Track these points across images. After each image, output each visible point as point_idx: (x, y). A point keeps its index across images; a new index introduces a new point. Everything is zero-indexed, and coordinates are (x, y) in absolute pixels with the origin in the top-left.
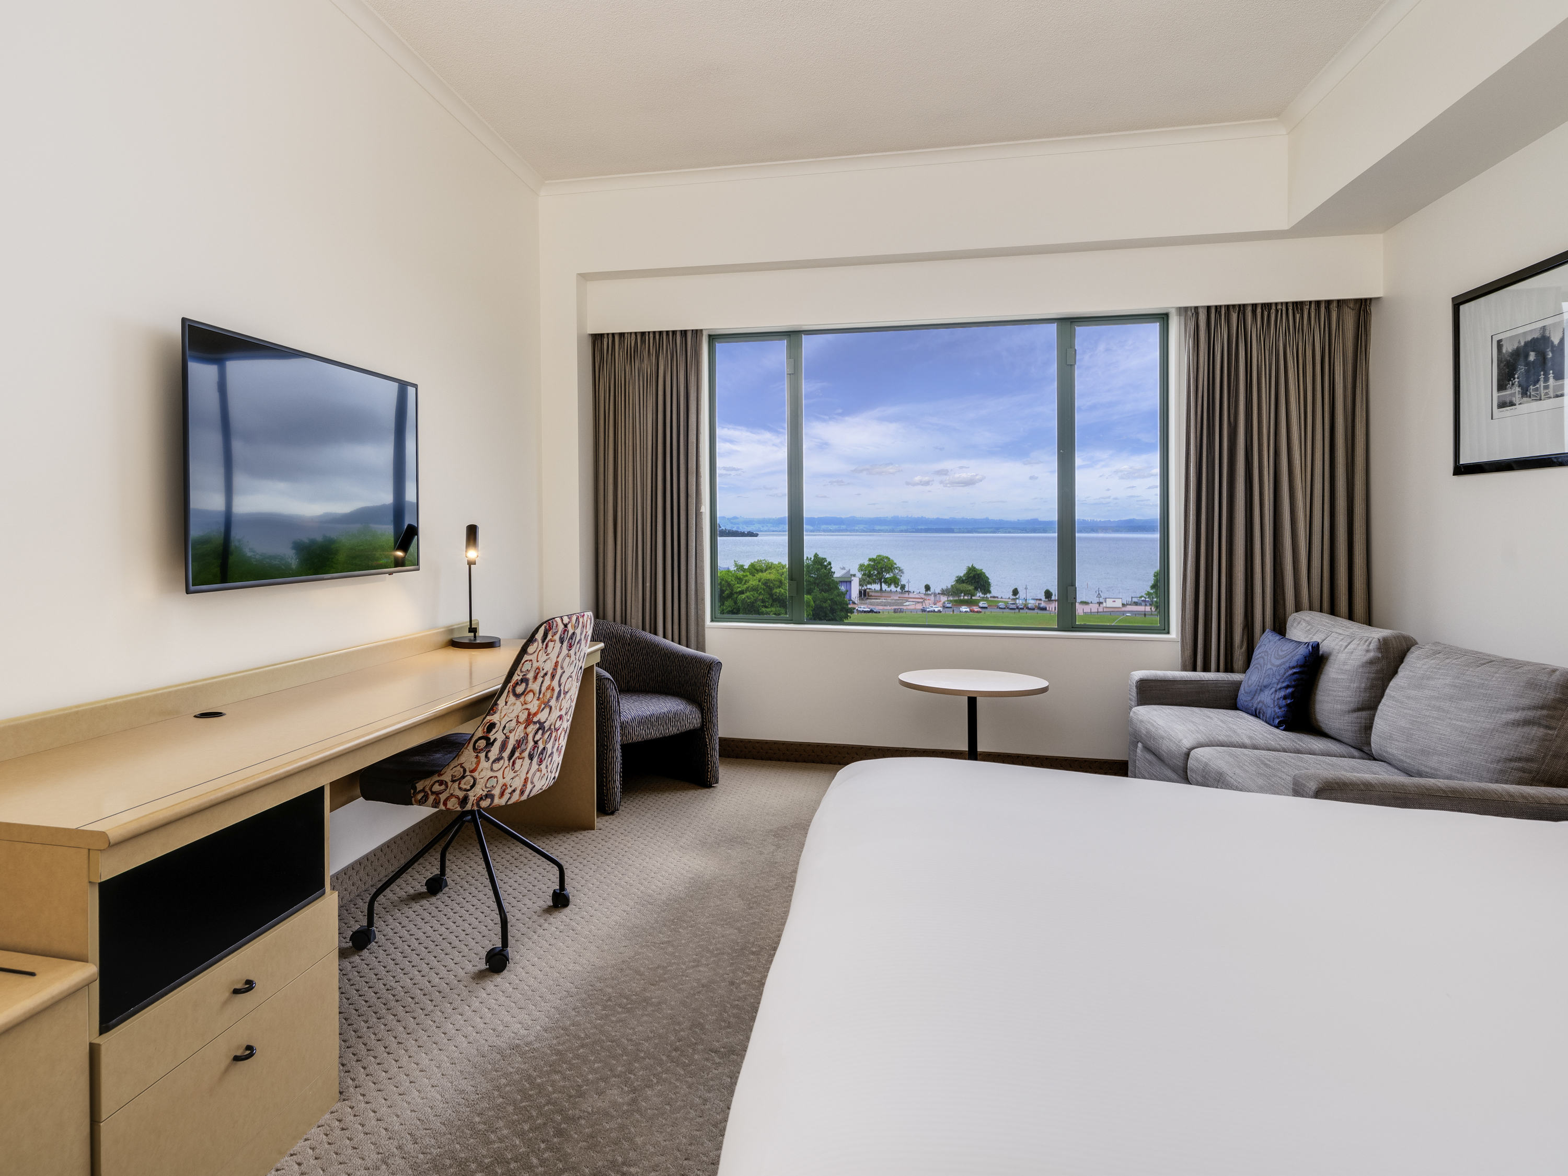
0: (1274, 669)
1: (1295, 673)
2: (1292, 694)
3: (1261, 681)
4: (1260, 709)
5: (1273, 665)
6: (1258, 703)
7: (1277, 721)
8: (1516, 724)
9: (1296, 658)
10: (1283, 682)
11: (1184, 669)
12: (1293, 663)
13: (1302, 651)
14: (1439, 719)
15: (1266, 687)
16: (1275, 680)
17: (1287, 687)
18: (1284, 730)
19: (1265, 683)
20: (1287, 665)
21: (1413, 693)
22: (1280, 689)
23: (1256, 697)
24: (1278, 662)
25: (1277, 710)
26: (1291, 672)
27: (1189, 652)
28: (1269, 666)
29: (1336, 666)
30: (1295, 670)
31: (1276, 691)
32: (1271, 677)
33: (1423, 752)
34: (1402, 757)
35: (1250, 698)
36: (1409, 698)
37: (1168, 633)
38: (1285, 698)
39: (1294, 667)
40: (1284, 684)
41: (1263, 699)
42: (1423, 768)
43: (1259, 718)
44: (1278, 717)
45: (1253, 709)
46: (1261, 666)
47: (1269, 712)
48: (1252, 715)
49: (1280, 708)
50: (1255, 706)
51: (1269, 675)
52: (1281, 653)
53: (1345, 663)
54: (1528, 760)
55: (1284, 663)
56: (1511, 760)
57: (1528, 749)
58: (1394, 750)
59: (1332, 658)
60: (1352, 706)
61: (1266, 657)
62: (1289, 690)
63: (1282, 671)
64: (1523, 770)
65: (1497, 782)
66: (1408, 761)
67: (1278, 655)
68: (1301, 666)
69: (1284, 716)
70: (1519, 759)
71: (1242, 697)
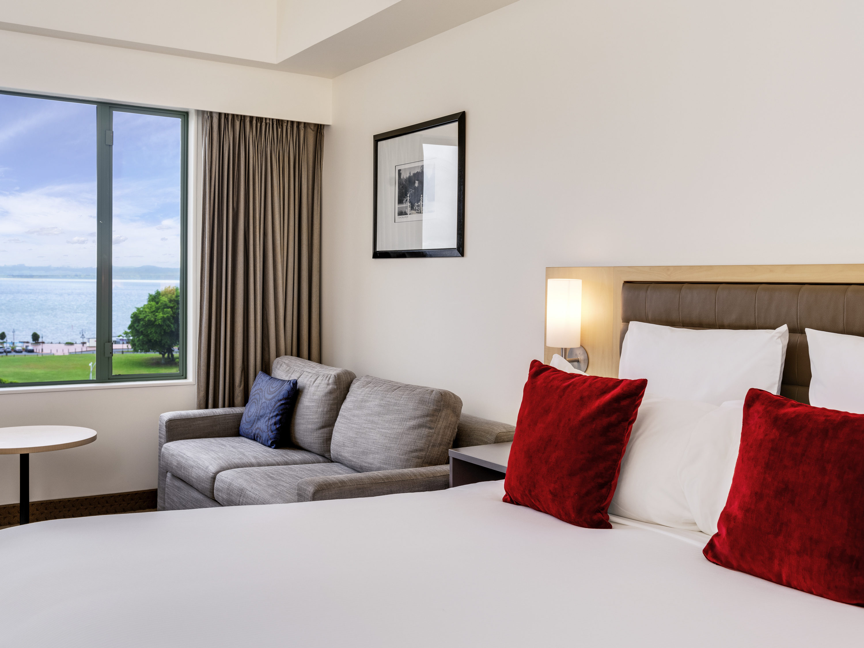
0: (268, 402)
1: (282, 404)
2: (280, 420)
3: (258, 412)
4: (258, 434)
5: (266, 399)
6: (256, 430)
7: (270, 442)
8: (414, 428)
9: (282, 393)
10: (274, 412)
11: (199, 408)
12: (281, 397)
13: (286, 387)
14: (372, 429)
15: (261, 416)
16: (268, 411)
17: (277, 415)
18: (275, 448)
19: (261, 414)
20: (277, 398)
21: (357, 412)
22: (272, 417)
23: (254, 425)
24: (270, 397)
25: (270, 433)
26: (279, 404)
27: (203, 393)
28: (264, 400)
29: (308, 397)
30: (282, 402)
31: (269, 419)
32: (265, 408)
33: (364, 453)
34: (351, 458)
35: (249, 426)
36: (354, 416)
37: (186, 378)
38: (275, 424)
39: (281, 400)
40: (275, 413)
41: (259, 426)
42: (364, 464)
43: (257, 441)
44: (271, 439)
45: (253, 434)
46: (257, 401)
47: (264, 436)
48: (251, 439)
49: (272, 432)
50: (254, 431)
51: (264, 407)
52: (272, 390)
53: (314, 394)
54: (421, 450)
55: (274, 397)
56: (412, 452)
57: (420, 444)
58: (346, 453)
59: (306, 391)
60: (319, 425)
61: (261, 393)
62: (278, 418)
63: (273, 403)
64: (418, 457)
65: (405, 467)
66: (354, 460)
67: (270, 391)
68: (285, 399)
69: (275, 438)
70: (416, 451)
71: (244, 426)
